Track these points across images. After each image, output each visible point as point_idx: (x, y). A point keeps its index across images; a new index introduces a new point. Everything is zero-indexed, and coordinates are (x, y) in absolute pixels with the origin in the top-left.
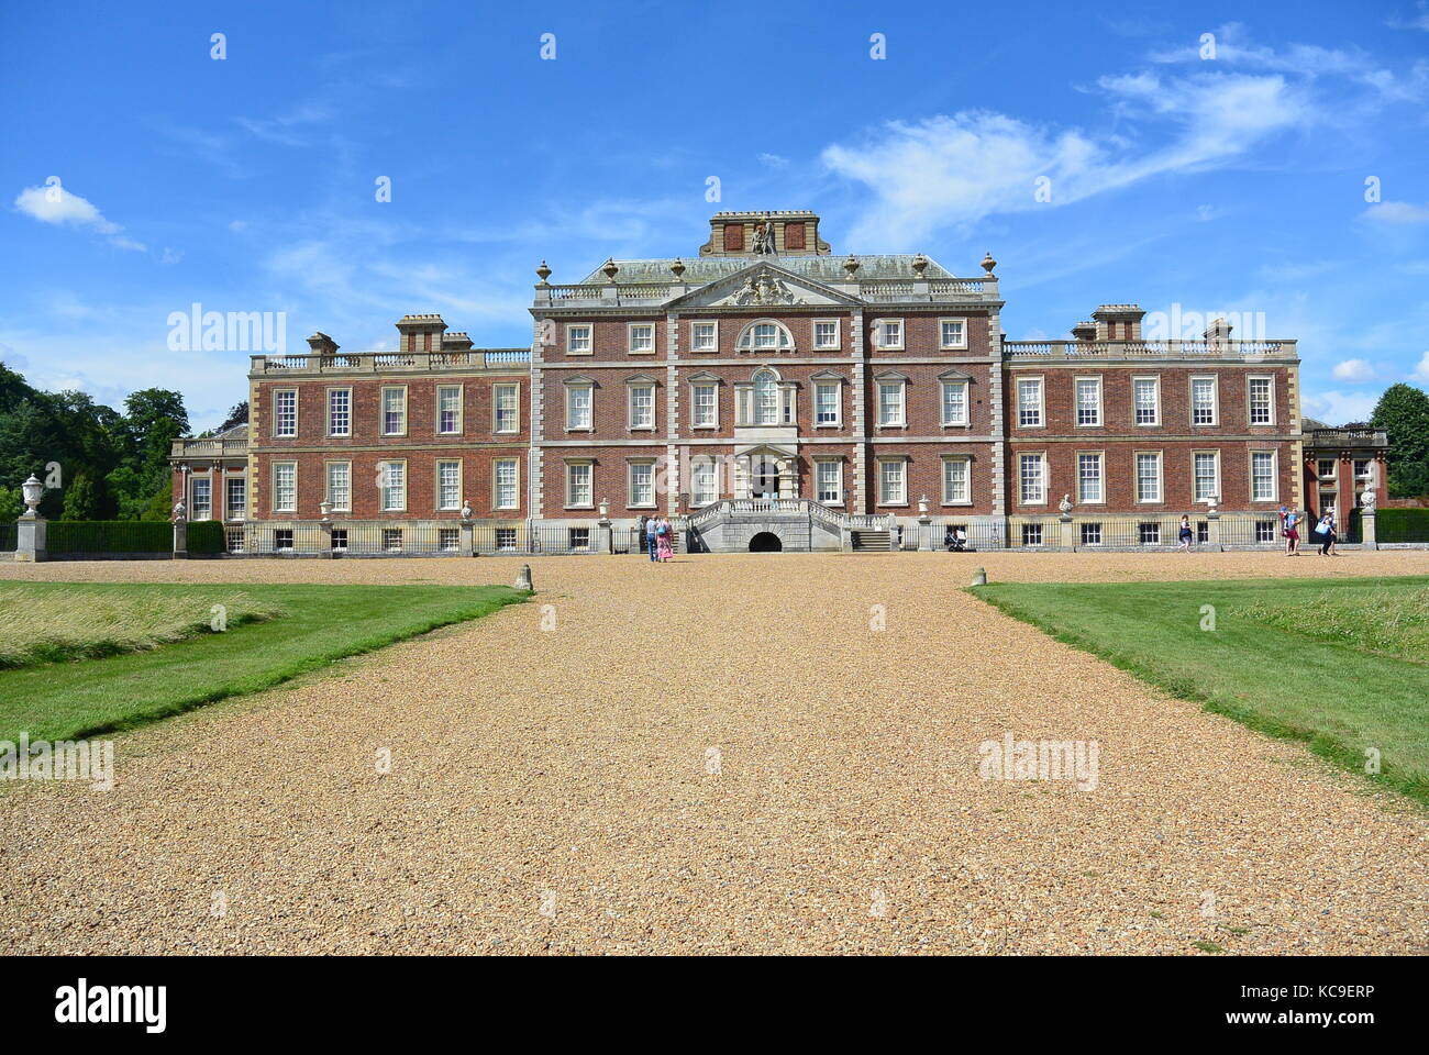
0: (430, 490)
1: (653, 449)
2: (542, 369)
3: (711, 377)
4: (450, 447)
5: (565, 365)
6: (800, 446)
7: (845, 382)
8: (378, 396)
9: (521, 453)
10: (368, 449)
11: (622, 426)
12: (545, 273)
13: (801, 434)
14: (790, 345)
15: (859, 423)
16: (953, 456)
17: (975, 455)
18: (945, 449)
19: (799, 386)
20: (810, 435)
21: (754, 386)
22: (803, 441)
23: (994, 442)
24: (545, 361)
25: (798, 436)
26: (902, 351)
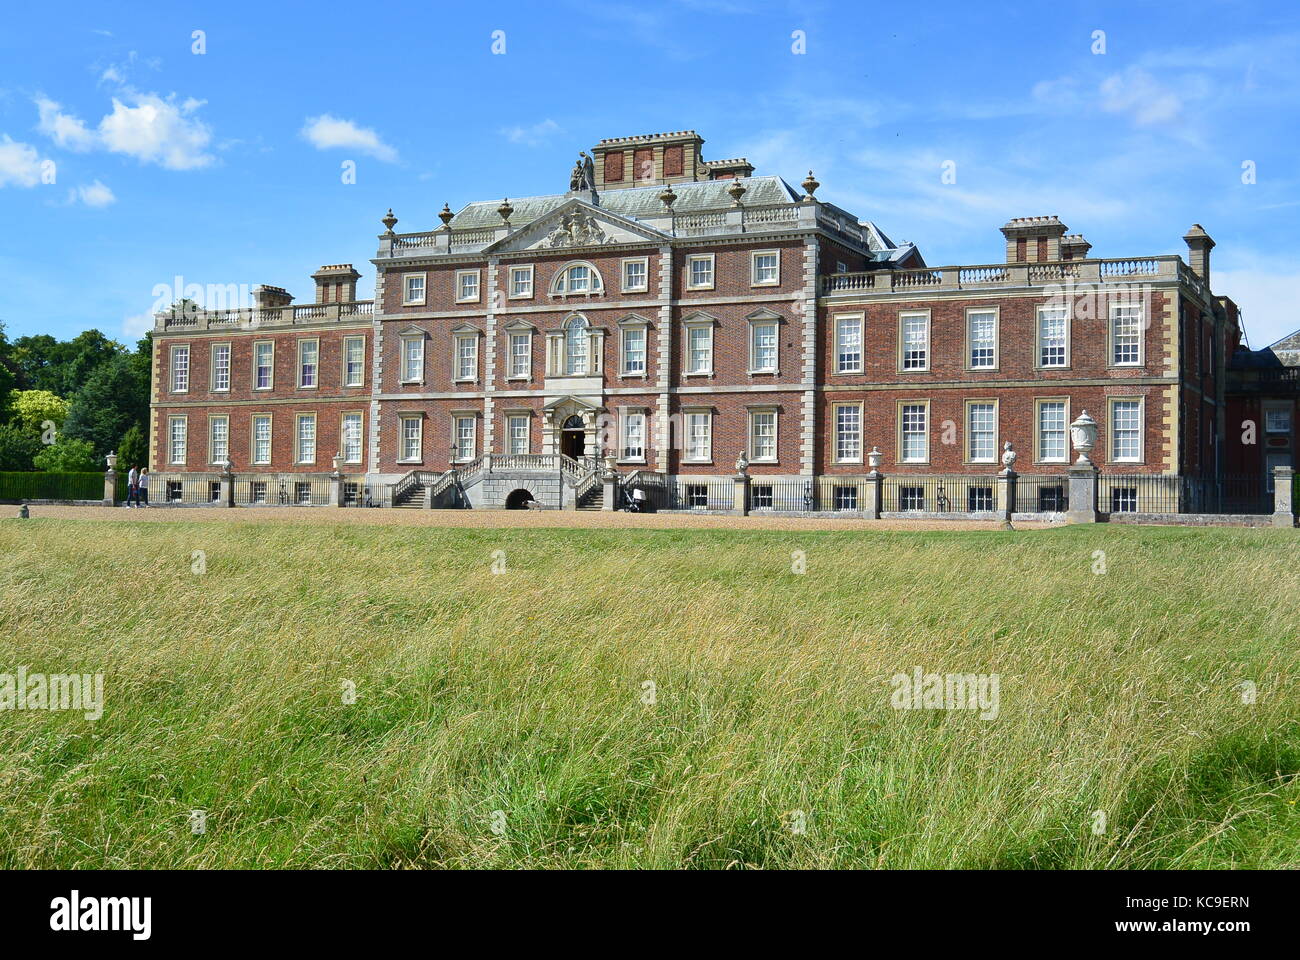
0: (289, 443)
1: (475, 402)
2: (382, 321)
3: (525, 324)
4: (306, 401)
5: (401, 316)
6: (605, 398)
7: (651, 327)
8: (251, 351)
9: (364, 406)
10: (242, 403)
11: (448, 379)
12: (390, 222)
13: (608, 384)
14: (600, 290)
15: (663, 372)
16: (760, 407)
17: (783, 407)
18: (752, 400)
19: (606, 332)
20: (617, 386)
21: (566, 333)
22: (608, 392)
23: (804, 391)
24: (385, 313)
25: (604, 387)
26: (712, 290)
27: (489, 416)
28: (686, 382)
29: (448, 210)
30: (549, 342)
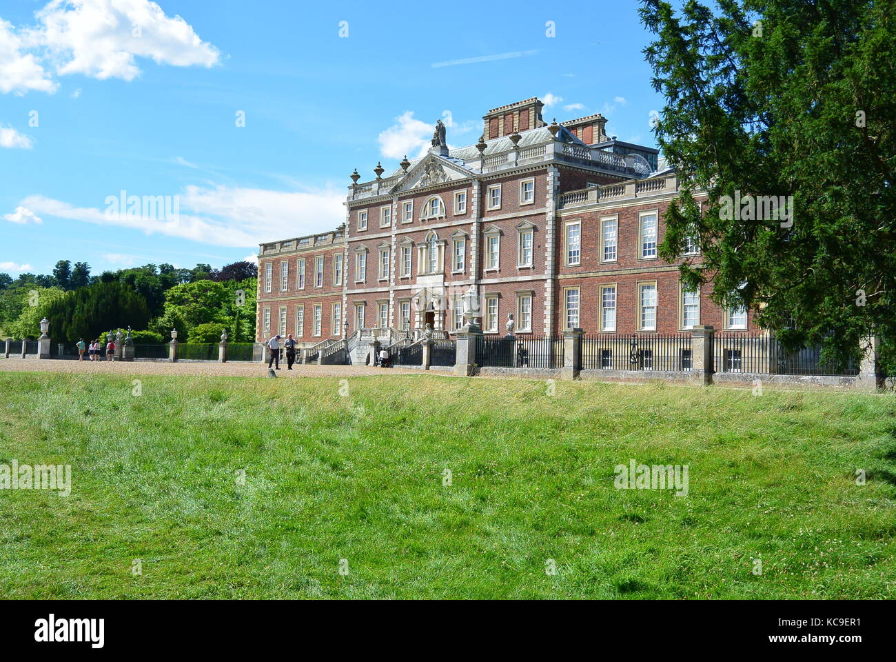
0: (311, 323)
1: (387, 294)
3: (409, 240)
4: (318, 296)
5: (356, 239)
7: (467, 238)
8: (296, 265)
9: (341, 298)
10: (292, 298)
13: (446, 279)
14: (443, 214)
15: (473, 270)
16: (522, 292)
17: (535, 292)
18: (519, 287)
19: (446, 243)
20: (449, 279)
21: (428, 245)
22: (446, 284)
23: (546, 280)
24: (350, 237)
25: (444, 281)
26: (499, 210)
27: (392, 303)
28: (486, 275)
29: (380, 167)
30: (419, 251)
